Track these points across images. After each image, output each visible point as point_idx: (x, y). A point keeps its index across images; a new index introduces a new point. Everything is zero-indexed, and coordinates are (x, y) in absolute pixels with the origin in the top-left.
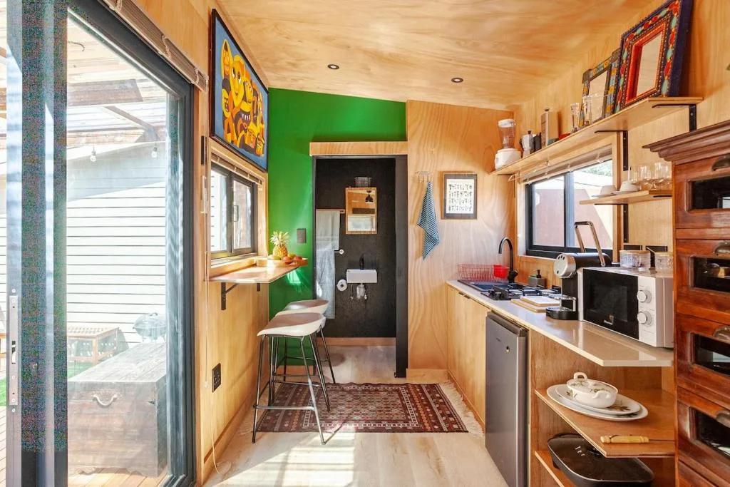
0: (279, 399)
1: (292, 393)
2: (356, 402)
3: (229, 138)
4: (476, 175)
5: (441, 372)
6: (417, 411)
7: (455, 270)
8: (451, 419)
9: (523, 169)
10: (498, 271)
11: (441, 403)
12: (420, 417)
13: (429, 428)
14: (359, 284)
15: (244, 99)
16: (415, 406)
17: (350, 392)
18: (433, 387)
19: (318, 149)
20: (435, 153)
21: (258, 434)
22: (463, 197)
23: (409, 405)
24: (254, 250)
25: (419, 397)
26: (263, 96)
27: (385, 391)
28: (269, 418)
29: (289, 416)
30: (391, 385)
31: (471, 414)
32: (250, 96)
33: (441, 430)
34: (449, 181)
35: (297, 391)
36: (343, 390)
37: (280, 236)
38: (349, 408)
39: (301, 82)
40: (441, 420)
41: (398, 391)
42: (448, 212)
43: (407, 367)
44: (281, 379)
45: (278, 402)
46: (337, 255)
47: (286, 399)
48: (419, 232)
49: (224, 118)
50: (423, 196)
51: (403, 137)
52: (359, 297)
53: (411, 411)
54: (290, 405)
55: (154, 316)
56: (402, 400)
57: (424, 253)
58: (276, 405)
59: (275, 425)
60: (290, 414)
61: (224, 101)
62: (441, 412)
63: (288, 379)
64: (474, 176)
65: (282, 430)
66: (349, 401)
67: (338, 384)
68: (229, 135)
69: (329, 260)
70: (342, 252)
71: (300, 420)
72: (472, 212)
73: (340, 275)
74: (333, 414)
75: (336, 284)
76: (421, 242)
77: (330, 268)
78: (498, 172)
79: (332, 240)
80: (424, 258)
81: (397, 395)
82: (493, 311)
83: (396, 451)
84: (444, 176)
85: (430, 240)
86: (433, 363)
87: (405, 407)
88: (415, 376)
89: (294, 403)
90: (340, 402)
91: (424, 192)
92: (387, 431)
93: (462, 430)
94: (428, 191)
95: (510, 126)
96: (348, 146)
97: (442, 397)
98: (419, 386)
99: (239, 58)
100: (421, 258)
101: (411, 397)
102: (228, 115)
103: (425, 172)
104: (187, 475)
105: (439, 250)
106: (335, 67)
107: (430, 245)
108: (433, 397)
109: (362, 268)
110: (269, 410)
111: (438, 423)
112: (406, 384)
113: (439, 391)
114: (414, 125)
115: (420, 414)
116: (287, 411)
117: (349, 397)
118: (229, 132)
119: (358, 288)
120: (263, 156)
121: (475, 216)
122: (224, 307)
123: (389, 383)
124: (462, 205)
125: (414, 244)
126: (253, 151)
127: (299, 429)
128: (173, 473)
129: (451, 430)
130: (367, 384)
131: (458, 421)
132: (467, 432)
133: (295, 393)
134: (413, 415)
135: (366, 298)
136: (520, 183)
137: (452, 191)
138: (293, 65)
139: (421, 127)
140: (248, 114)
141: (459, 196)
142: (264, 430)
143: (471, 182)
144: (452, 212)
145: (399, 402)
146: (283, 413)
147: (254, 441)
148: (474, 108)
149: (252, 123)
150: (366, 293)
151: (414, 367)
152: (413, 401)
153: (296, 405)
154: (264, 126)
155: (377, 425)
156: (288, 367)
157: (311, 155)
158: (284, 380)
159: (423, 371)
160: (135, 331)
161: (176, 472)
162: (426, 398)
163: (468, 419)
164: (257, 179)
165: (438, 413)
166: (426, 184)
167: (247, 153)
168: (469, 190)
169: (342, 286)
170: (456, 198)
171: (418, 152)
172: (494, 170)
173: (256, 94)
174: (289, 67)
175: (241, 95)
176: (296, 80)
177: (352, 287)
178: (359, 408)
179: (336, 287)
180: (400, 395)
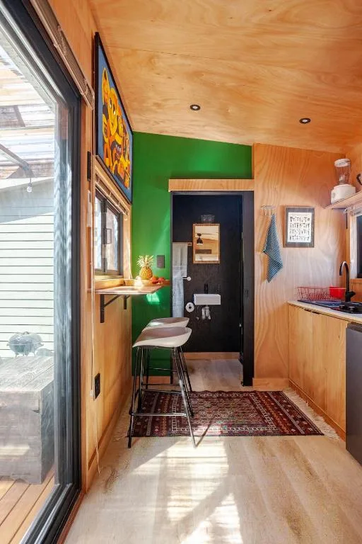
0: (144, 406)
1: (155, 401)
2: (214, 408)
3: (107, 161)
4: (313, 209)
5: (281, 381)
6: (271, 416)
7: (295, 292)
8: (305, 423)
9: (356, 203)
10: (334, 292)
11: (290, 408)
12: (275, 420)
13: (287, 432)
14: (205, 306)
15: (117, 131)
16: (268, 411)
17: (207, 399)
18: (277, 394)
19: (176, 185)
20: (278, 190)
21: (133, 439)
22: (302, 229)
23: (263, 410)
24: (120, 273)
25: (269, 403)
26: (129, 136)
27: (237, 398)
28: (139, 424)
29: (157, 422)
30: (241, 393)
31: (321, 419)
32: (121, 130)
33: (298, 433)
34: (290, 214)
35: (159, 398)
36: (201, 398)
37: (146, 259)
38: (210, 413)
39: (162, 124)
40: (296, 423)
41: (248, 397)
42: (289, 241)
43: (253, 376)
44: (144, 387)
45: (144, 408)
46: (185, 281)
47: (151, 406)
48: (264, 258)
49: (104, 142)
50: (267, 228)
51: (249, 176)
52: (204, 317)
53: (266, 415)
54: (156, 412)
55: (26, 335)
56: (255, 406)
57: (269, 277)
58: (143, 412)
59: (146, 430)
60: (158, 419)
61: (104, 126)
62: (293, 416)
63: (150, 388)
64: (312, 210)
65: (153, 434)
66: (208, 408)
67: (194, 392)
68: (107, 159)
69: (178, 285)
70: (189, 279)
71: (169, 426)
72: (309, 241)
73: (188, 298)
74: (197, 419)
75: (185, 305)
76: (266, 268)
77: (180, 293)
78: (333, 207)
79: (181, 268)
80: (269, 281)
81: (248, 401)
82: (353, 323)
83: (264, 454)
84: (286, 210)
85: (274, 265)
86: (275, 373)
87: (259, 412)
88: (260, 385)
89: (159, 410)
90: (200, 407)
91: (268, 224)
92: (251, 435)
93: (316, 432)
94: (272, 222)
95: (346, 164)
96: (202, 184)
97: (289, 403)
98: (266, 392)
99: (113, 90)
100: (266, 281)
101: (262, 403)
102: (106, 140)
103: (269, 206)
104: (73, 483)
105: (280, 275)
106: (196, 108)
107: (274, 269)
108: (281, 403)
109: (206, 292)
110: (138, 417)
111: (293, 426)
112: (254, 392)
113: (285, 397)
114: (260, 165)
115: (274, 418)
116: (154, 418)
117: (207, 404)
118: (107, 157)
119: (203, 310)
120: (129, 189)
121: (311, 245)
122: (102, 321)
123: (238, 390)
124: (301, 235)
125: (259, 269)
126: (123, 182)
127: (170, 435)
128: (60, 482)
129: (308, 433)
130: (220, 392)
131: (310, 424)
132: (322, 434)
133: (158, 401)
134: (269, 420)
135: (210, 318)
136: (352, 216)
137: (293, 222)
138: (158, 105)
139: (266, 167)
140: (120, 146)
141: (299, 228)
142: (137, 434)
143: (309, 215)
144: (292, 241)
145: (252, 407)
146: (150, 419)
147: (130, 446)
148: (312, 151)
149: (122, 156)
150: (211, 314)
151: (260, 376)
152: (265, 407)
153: (162, 412)
154: (130, 163)
155: (239, 428)
156: (150, 377)
157: (169, 191)
158: (147, 388)
159: (267, 380)
160: (8, 348)
161: (62, 480)
162: (276, 404)
163: (320, 422)
164: (125, 210)
165: (291, 417)
166: (270, 217)
167: (119, 182)
168: (307, 222)
169: (190, 308)
170: (296, 229)
171: (263, 190)
172: (330, 203)
173: (125, 131)
174: (154, 108)
175: (115, 127)
176: (157, 123)
177: (199, 308)
178: (218, 413)
179: (185, 309)
180: (252, 402)
